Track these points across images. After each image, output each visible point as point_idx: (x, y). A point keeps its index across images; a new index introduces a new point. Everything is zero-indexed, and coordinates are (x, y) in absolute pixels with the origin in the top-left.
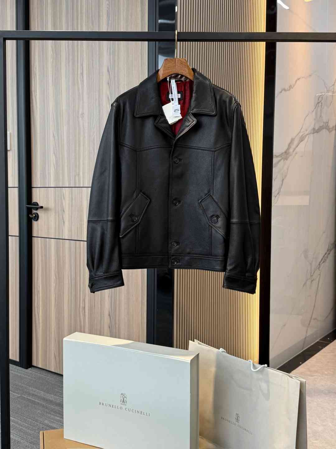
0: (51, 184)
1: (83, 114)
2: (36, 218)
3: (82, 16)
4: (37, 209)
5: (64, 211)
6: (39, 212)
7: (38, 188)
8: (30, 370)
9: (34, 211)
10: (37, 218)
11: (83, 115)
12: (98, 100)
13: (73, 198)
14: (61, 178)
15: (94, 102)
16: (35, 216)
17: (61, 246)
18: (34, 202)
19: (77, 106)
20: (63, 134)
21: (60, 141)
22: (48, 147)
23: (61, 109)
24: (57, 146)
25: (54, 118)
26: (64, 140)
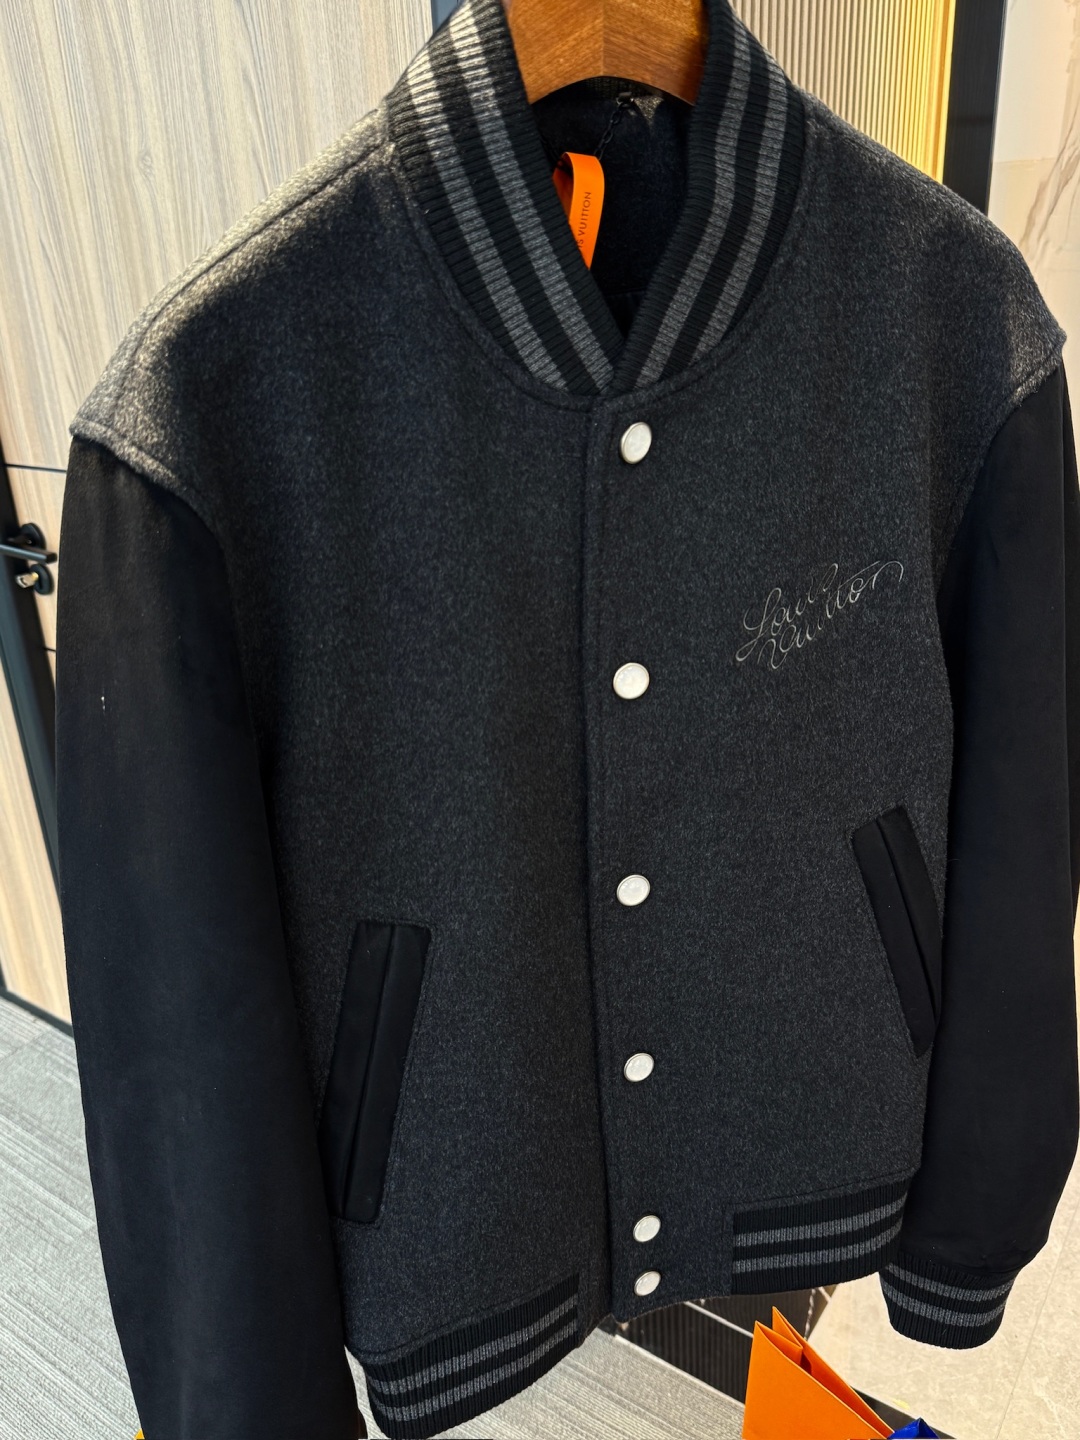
1: (145, 155)
2: (45, 586)
7: (29, 471)
10: (47, 583)
11: (147, 158)
12: (200, 87)
15: (186, 94)
16: (39, 581)
18: (25, 526)
19: (115, 117)
20: (81, 247)
21: (73, 278)
22: (32, 302)
23: (53, 128)
24: (65, 298)
25: (33, 170)
26: (85, 270)
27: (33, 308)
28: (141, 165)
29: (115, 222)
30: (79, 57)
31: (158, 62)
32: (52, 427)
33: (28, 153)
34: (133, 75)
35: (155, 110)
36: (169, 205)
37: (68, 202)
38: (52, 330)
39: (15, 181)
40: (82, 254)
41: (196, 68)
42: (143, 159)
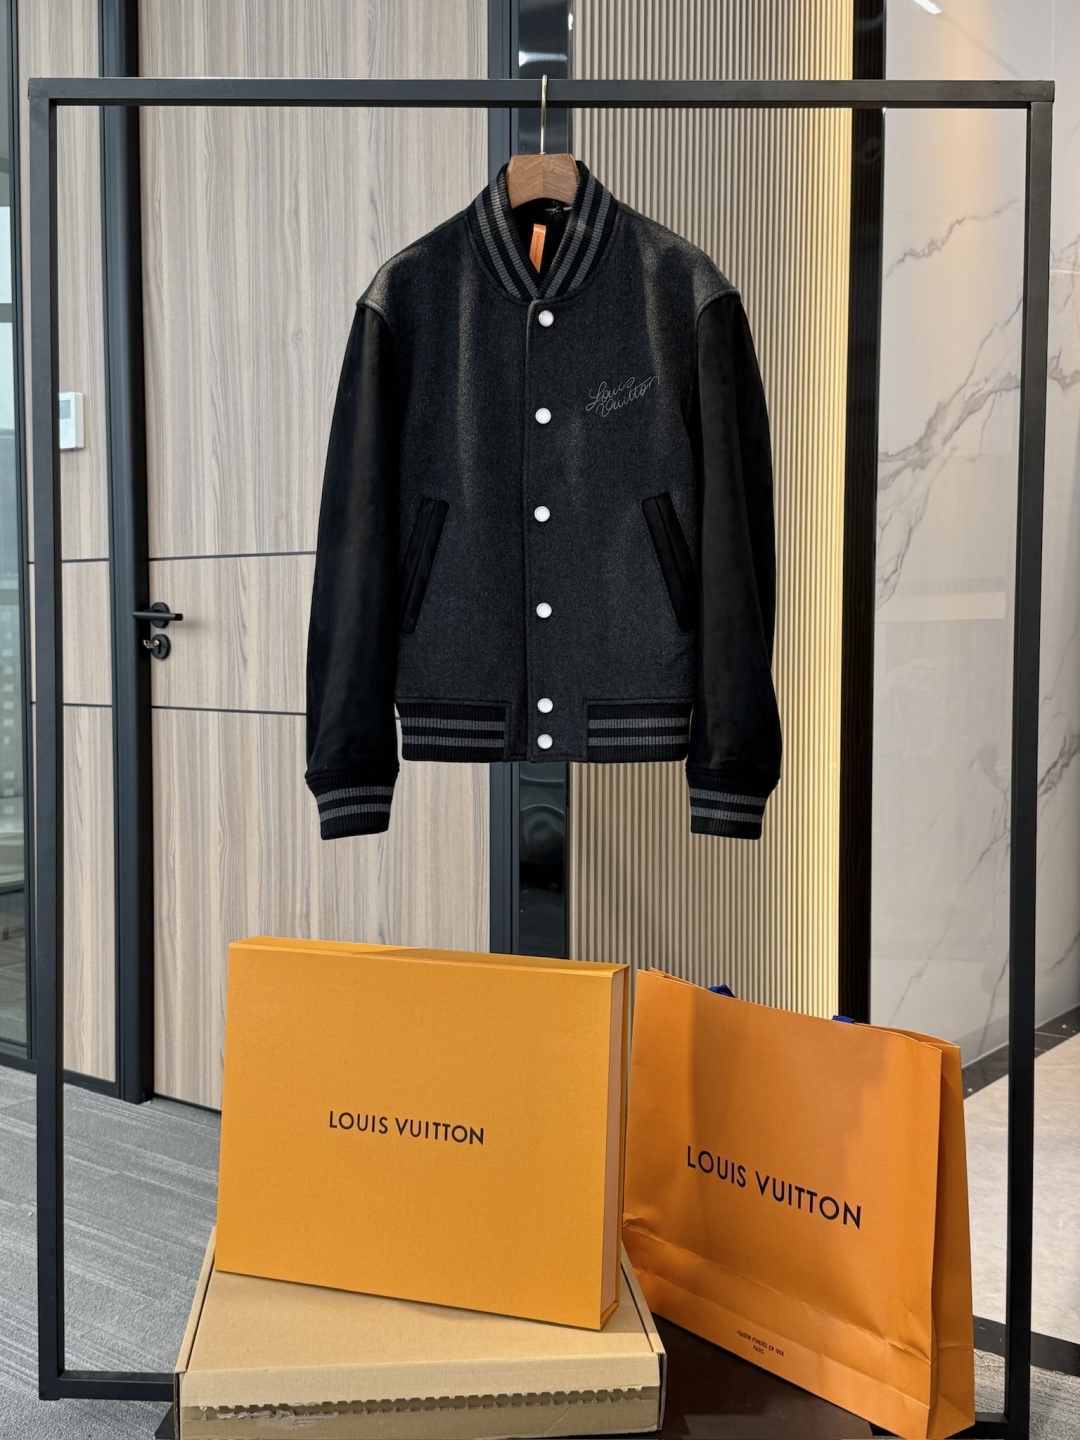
0: (207, 549)
1: (298, 333)
2: (164, 651)
3: (292, 41)
4: (165, 623)
5: (244, 626)
6: (173, 633)
7: (169, 562)
8: (146, 1107)
9: (156, 631)
10: (165, 649)
11: (300, 335)
12: (342, 289)
13: (272, 587)
14: (235, 526)
15: (332, 294)
16: (160, 646)
17: (238, 732)
18: (156, 603)
19: (281, 310)
20: (241, 394)
21: (231, 417)
22: (195, 437)
23: (235, 319)
24: (224, 432)
25: (215, 347)
26: (242, 412)
27: (196, 440)
28: (295, 338)
29: (269, 376)
30: (262, 275)
31: (316, 276)
32: (194, 525)
33: (213, 337)
34: (298, 284)
35: (310, 305)
36: (310, 362)
37: (237, 367)
38: (208, 453)
39: (200, 355)
40: (241, 399)
41: (341, 279)
42: (297, 335)
